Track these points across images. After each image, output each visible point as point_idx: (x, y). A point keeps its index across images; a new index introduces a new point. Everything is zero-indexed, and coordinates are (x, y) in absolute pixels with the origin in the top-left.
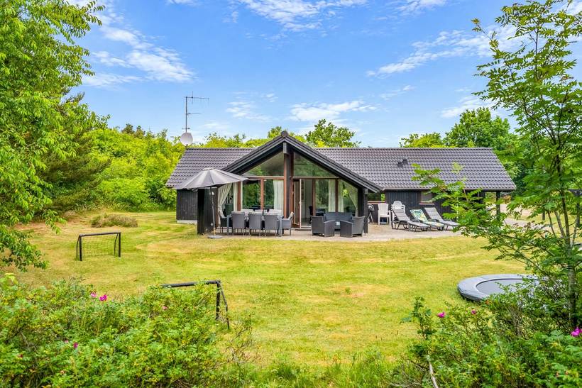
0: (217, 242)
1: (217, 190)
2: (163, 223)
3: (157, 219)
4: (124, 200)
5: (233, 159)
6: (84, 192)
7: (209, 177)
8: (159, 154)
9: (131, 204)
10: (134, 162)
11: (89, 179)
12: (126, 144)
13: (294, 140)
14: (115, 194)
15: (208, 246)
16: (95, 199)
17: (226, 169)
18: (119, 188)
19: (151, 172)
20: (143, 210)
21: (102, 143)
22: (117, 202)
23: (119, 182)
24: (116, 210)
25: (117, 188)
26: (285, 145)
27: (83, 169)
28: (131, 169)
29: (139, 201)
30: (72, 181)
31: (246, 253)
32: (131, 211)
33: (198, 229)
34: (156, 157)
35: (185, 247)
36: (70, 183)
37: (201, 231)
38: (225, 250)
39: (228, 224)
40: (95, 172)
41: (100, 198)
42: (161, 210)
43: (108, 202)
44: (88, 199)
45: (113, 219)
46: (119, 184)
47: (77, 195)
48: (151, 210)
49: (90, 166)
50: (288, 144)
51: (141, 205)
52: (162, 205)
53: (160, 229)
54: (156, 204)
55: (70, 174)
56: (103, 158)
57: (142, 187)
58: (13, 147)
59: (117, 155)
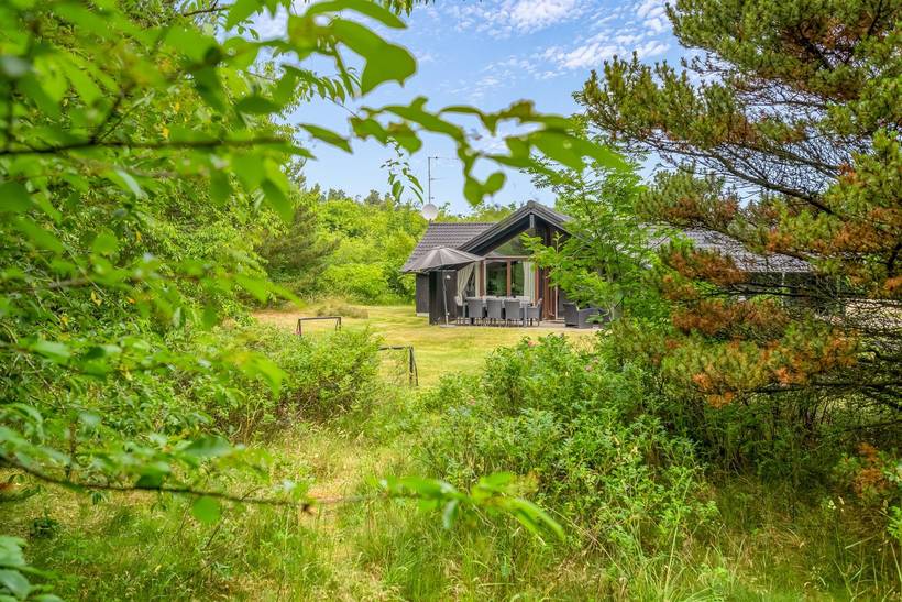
0: (448, 331)
1: (455, 274)
2: (399, 316)
3: (395, 312)
4: (358, 290)
5: (471, 236)
6: (308, 277)
7: (438, 256)
8: (401, 232)
9: (367, 295)
10: (372, 242)
11: (315, 264)
12: (364, 219)
13: (543, 211)
14: (347, 283)
15: (436, 334)
16: (322, 288)
17: (461, 249)
18: (353, 275)
19: (392, 255)
20: (380, 303)
21: (335, 218)
22: (350, 292)
23: (351, 268)
24: (348, 301)
25: (349, 276)
26: (532, 217)
27: (307, 251)
28: (368, 252)
29: (377, 292)
30: (295, 266)
31: (476, 341)
32: (365, 304)
33: (431, 319)
34: (398, 235)
35: (411, 335)
36: (294, 268)
37: (433, 321)
38: (454, 338)
39: (464, 314)
40: (321, 255)
41: (329, 288)
42: (404, 303)
43: (339, 292)
44: (315, 289)
45: (339, 309)
46: (353, 270)
47: (300, 282)
48: (391, 303)
49: (315, 247)
50: (535, 216)
51: (380, 297)
52: (405, 298)
53: (393, 321)
54: (398, 297)
55: (293, 258)
56: (332, 238)
57: (379, 274)
58: (234, 226)
59: (352, 234)
